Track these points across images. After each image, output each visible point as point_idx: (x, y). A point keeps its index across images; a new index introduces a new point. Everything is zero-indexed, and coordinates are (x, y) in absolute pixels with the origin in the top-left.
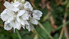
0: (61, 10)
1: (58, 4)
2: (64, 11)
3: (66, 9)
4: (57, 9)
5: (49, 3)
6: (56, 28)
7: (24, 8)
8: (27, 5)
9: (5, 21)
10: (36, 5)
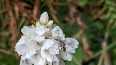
0: (100, 26)
1: (95, 17)
2: (105, 27)
3: (108, 26)
4: (93, 24)
5: (81, 15)
6: (92, 55)
7: (51, 35)
8: (57, 31)
9: (21, 55)
10: (59, 19)
